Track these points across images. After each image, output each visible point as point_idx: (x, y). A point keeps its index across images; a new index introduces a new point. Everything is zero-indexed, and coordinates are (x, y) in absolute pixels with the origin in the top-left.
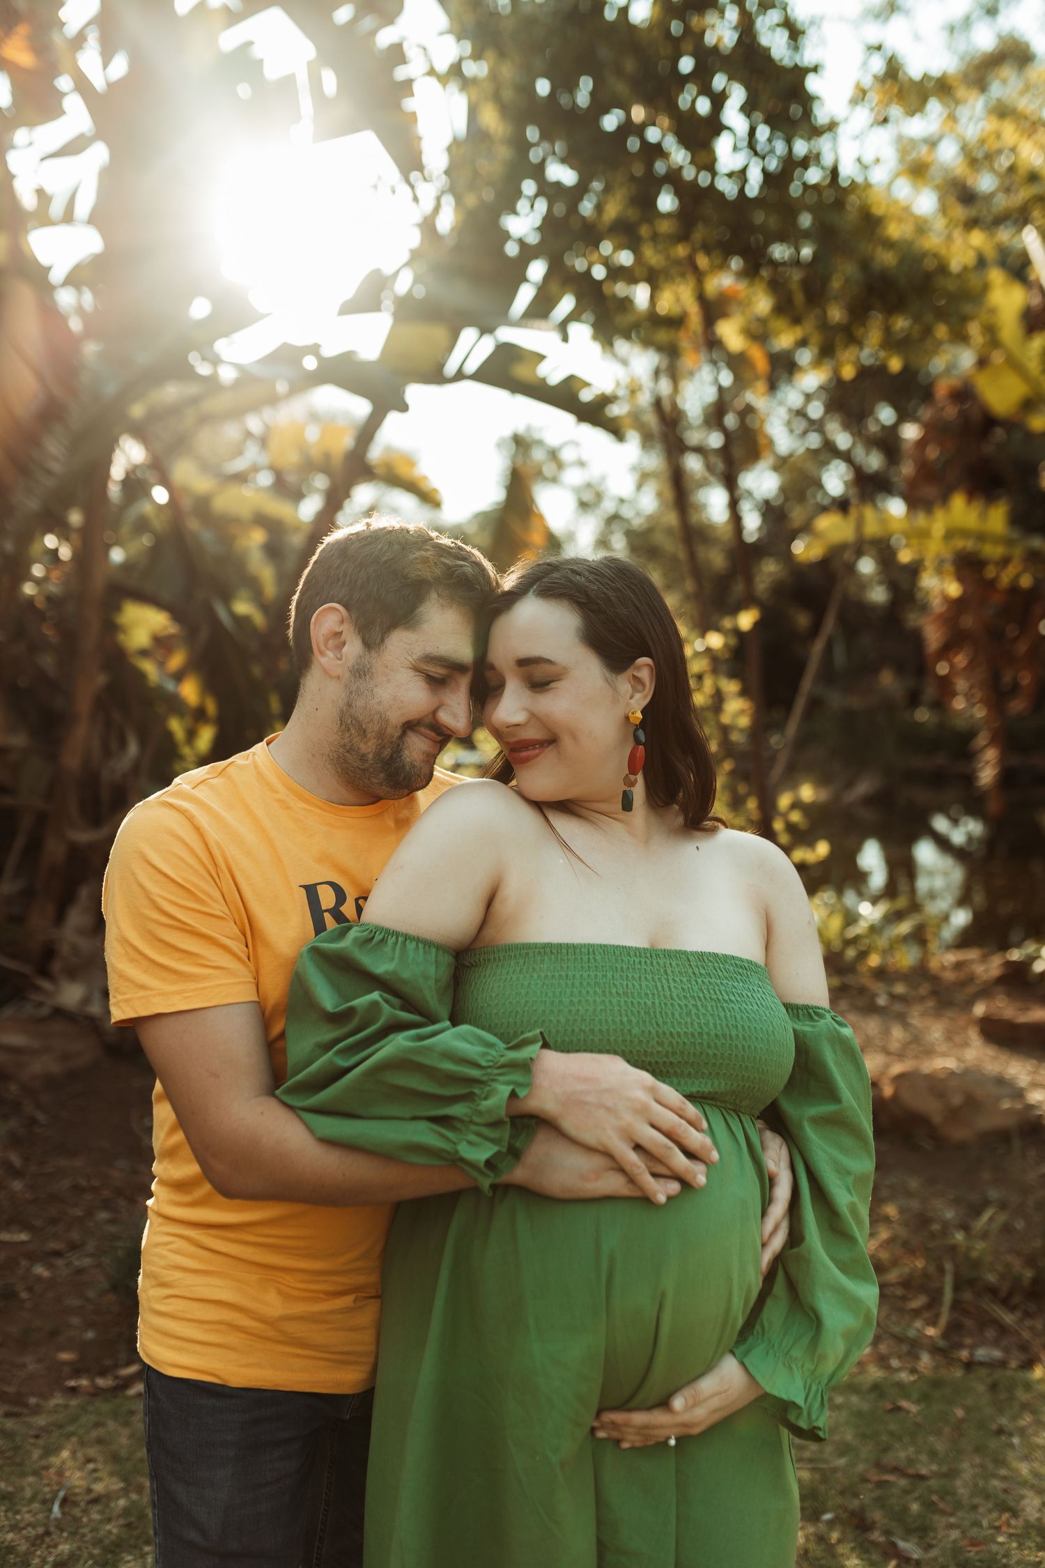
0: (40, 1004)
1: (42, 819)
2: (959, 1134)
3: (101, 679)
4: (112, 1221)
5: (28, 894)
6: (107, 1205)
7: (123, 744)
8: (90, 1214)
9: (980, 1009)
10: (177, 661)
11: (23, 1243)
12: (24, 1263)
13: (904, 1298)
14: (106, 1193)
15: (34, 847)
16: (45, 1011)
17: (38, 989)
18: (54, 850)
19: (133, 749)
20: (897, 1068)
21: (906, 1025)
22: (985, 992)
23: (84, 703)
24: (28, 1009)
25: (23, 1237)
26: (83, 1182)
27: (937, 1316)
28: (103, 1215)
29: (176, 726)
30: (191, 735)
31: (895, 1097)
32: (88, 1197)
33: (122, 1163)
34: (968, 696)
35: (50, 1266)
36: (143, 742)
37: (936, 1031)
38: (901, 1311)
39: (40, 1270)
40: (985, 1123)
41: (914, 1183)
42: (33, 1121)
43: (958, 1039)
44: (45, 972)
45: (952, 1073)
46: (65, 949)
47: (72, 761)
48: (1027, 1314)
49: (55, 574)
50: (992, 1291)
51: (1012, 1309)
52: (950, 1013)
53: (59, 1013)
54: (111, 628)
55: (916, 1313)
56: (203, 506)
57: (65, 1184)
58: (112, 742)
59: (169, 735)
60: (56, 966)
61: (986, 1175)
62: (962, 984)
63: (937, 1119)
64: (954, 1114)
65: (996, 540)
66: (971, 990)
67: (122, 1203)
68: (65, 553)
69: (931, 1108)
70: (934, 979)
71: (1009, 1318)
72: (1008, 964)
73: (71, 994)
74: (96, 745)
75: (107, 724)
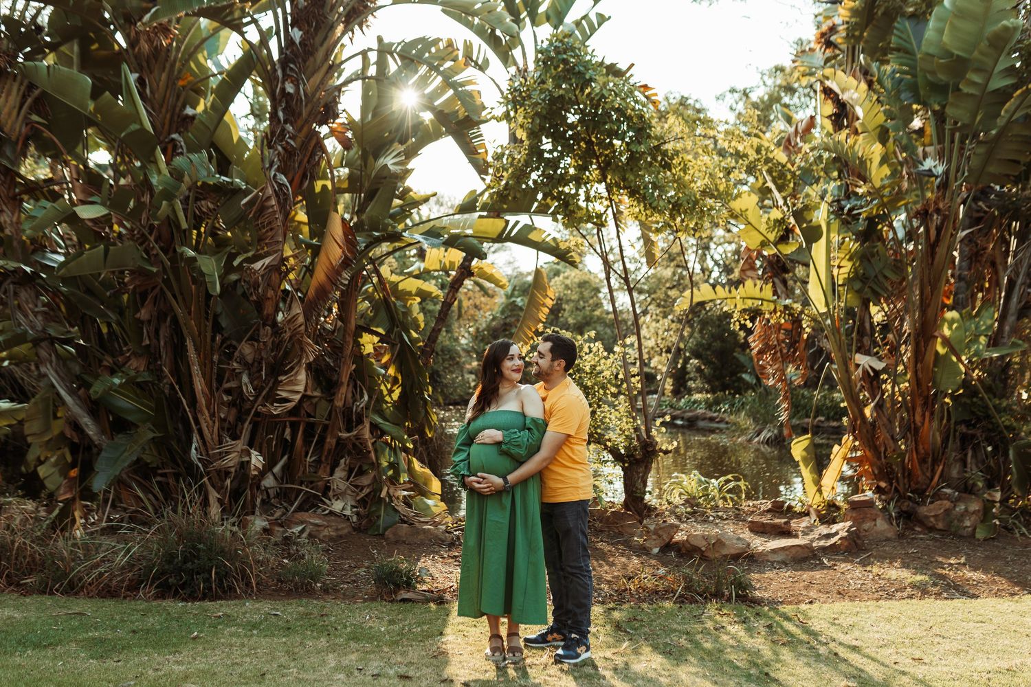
0: (325, 509)
1: (326, 427)
2: (713, 555)
3: (353, 367)
5: (318, 462)
7: (362, 396)
10: (385, 360)
15: (322, 441)
16: (327, 512)
17: (324, 503)
18: (330, 441)
19: (366, 398)
23: (345, 379)
24: (320, 511)
29: (384, 389)
30: (390, 392)
36: (370, 394)
40: (725, 552)
43: (741, 531)
44: (326, 496)
46: (334, 486)
47: (339, 403)
49: (329, 319)
53: (331, 513)
54: (358, 345)
58: (356, 393)
59: (381, 391)
60: (331, 493)
65: (767, 301)
69: (702, 544)
73: (337, 506)
74: (350, 395)
75: (355, 387)
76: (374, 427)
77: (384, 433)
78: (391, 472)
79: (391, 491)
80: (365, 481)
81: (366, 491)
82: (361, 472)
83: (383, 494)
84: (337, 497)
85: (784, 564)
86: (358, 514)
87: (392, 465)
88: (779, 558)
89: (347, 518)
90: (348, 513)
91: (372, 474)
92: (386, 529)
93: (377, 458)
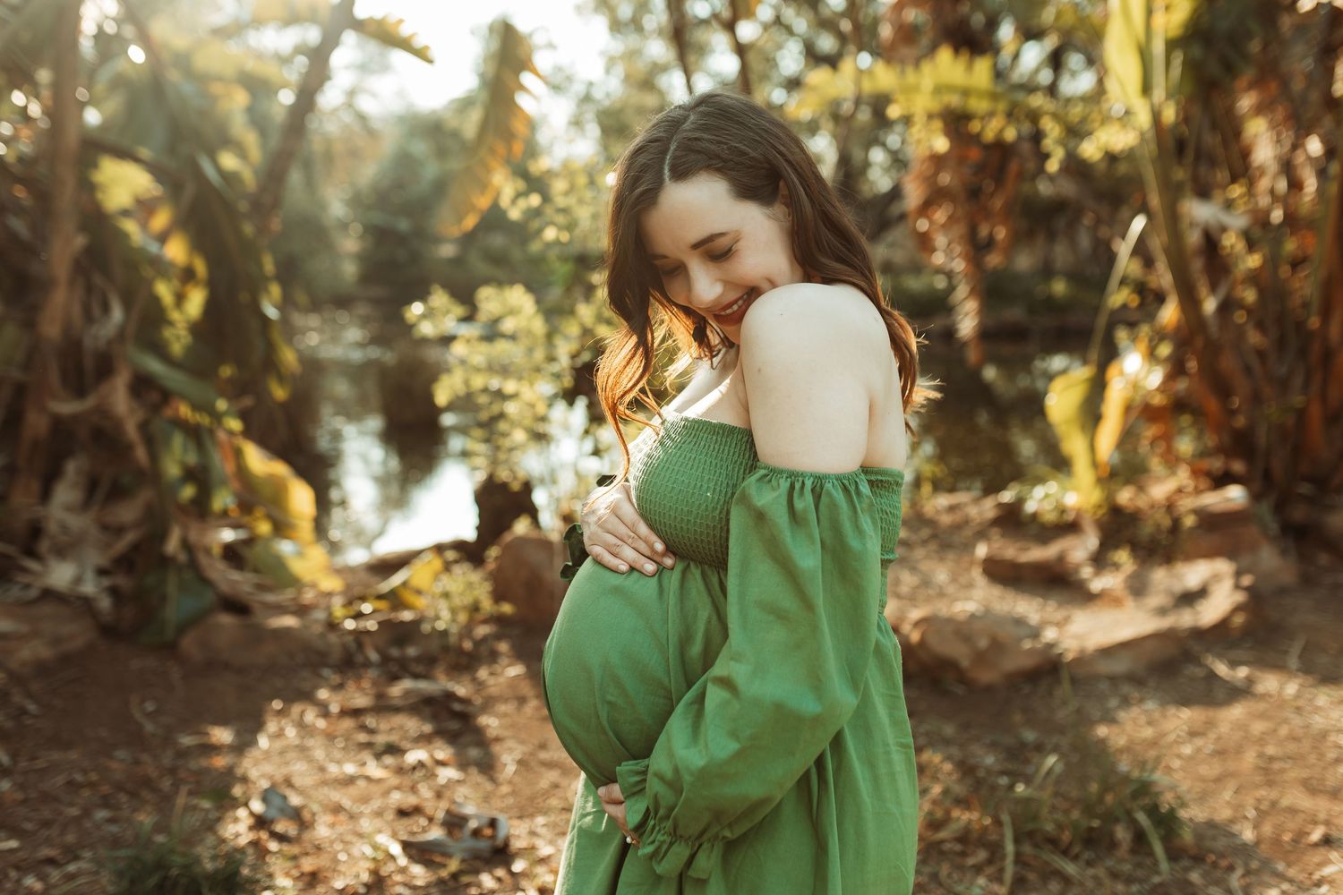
0: (27, 586)
1: (21, 391)
2: (986, 676)
3: (80, 241)
4: (111, 821)
6: (106, 802)
7: (106, 308)
8: (87, 813)
9: (982, 550)
10: (161, 220)
11: (11, 851)
12: (13, 874)
13: (963, 854)
14: (105, 789)
15: (14, 419)
16: (33, 593)
17: (25, 570)
18: (36, 424)
19: (117, 314)
20: (916, 614)
21: (913, 569)
22: (982, 534)
23: (61, 267)
24: (15, 592)
25: (13, 844)
26: (79, 777)
27: (1001, 870)
28: (101, 814)
29: (164, 291)
30: (180, 298)
31: (922, 643)
32: (86, 793)
33: (121, 754)
34: (948, 251)
35: (42, 877)
36: (128, 304)
37: (941, 575)
38: (961, 868)
39: (31, 882)
40: (1011, 664)
41: (949, 730)
42: (23, 712)
43: (963, 580)
44: (32, 553)
45: (973, 616)
46: (52, 527)
47: (51, 329)
48: (1089, 864)
49: (25, 133)
50: (1053, 842)
51: (1075, 858)
52: (951, 556)
53: (49, 594)
54: (88, 188)
55: (978, 869)
56: (183, 61)
57: (60, 780)
58: (94, 306)
59: (156, 300)
60: (44, 546)
61: (1018, 717)
62: (958, 527)
63: (965, 663)
64: (980, 658)
65: (981, 94)
66: (968, 532)
67: (123, 798)
68: (35, 110)
69: (959, 652)
70: (931, 523)
71: (1070, 868)
72: (1000, 505)
73: (61, 574)
74: (77, 310)
75: (89, 289)
76: (142, 385)
77: (166, 396)
78: (188, 492)
79: (193, 536)
80: (128, 512)
81: (130, 537)
82: (118, 493)
83: (172, 545)
84: (62, 552)
85: (1136, 680)
86: (114, 591)
87: (191, 475)
88: (1120, 666)
89: (87, 603)
90: (89, 587)
91: (145, 495)
92: (183, 628)
93: (154, 457)
